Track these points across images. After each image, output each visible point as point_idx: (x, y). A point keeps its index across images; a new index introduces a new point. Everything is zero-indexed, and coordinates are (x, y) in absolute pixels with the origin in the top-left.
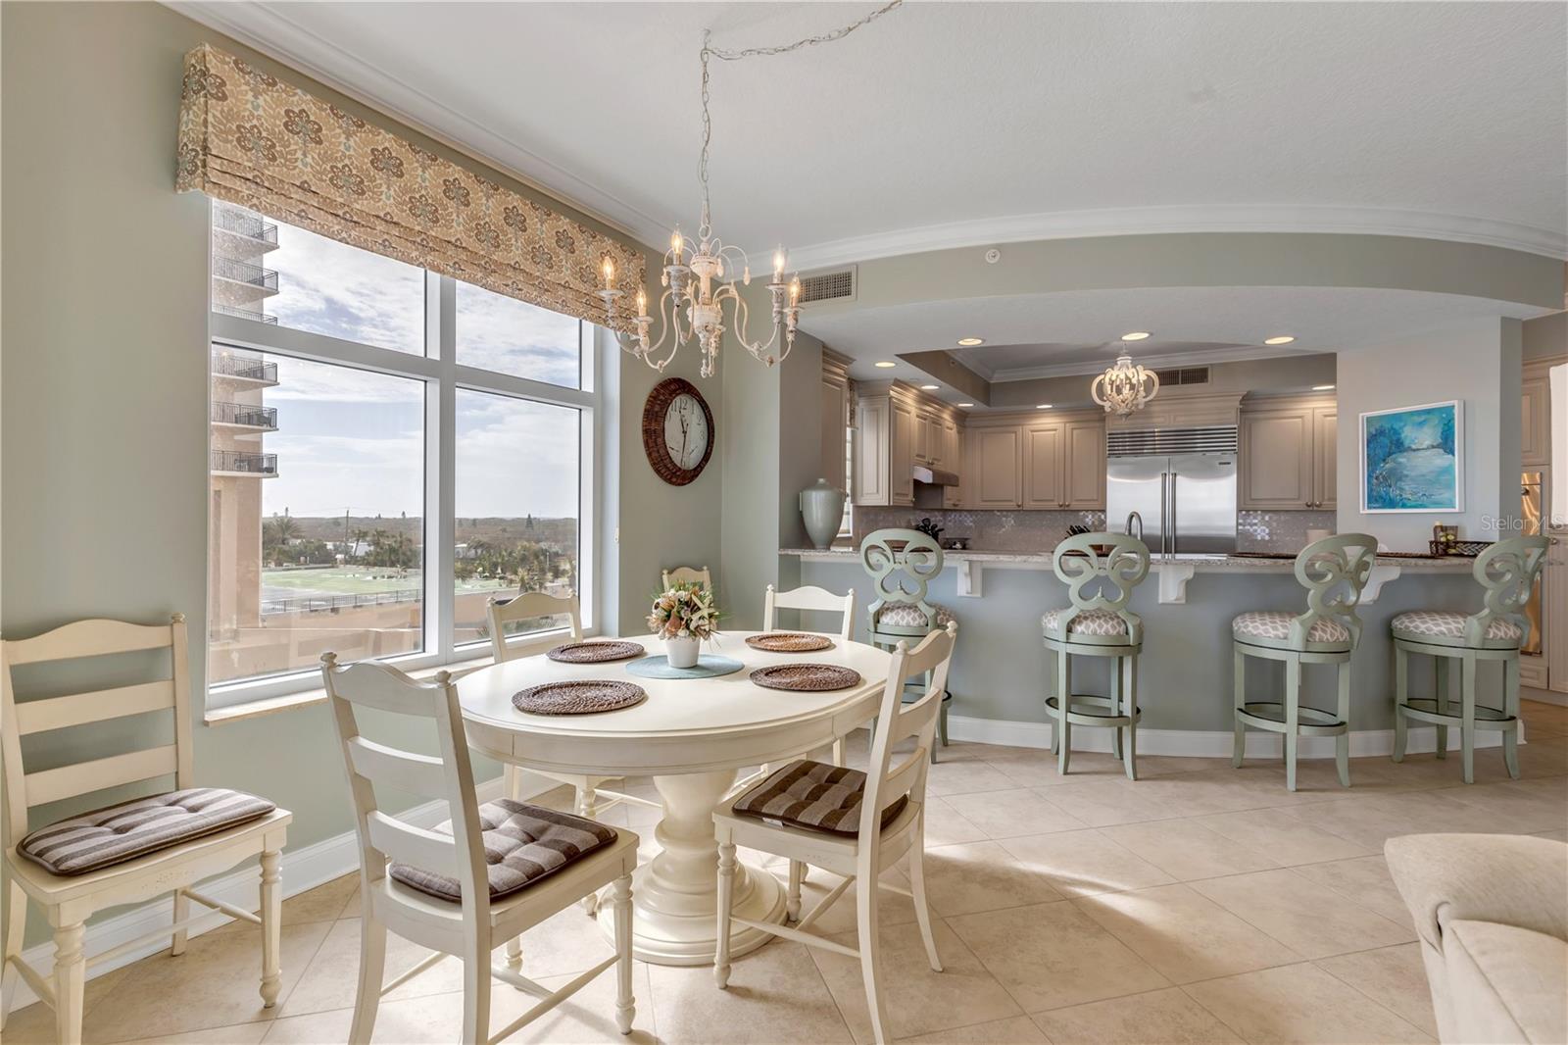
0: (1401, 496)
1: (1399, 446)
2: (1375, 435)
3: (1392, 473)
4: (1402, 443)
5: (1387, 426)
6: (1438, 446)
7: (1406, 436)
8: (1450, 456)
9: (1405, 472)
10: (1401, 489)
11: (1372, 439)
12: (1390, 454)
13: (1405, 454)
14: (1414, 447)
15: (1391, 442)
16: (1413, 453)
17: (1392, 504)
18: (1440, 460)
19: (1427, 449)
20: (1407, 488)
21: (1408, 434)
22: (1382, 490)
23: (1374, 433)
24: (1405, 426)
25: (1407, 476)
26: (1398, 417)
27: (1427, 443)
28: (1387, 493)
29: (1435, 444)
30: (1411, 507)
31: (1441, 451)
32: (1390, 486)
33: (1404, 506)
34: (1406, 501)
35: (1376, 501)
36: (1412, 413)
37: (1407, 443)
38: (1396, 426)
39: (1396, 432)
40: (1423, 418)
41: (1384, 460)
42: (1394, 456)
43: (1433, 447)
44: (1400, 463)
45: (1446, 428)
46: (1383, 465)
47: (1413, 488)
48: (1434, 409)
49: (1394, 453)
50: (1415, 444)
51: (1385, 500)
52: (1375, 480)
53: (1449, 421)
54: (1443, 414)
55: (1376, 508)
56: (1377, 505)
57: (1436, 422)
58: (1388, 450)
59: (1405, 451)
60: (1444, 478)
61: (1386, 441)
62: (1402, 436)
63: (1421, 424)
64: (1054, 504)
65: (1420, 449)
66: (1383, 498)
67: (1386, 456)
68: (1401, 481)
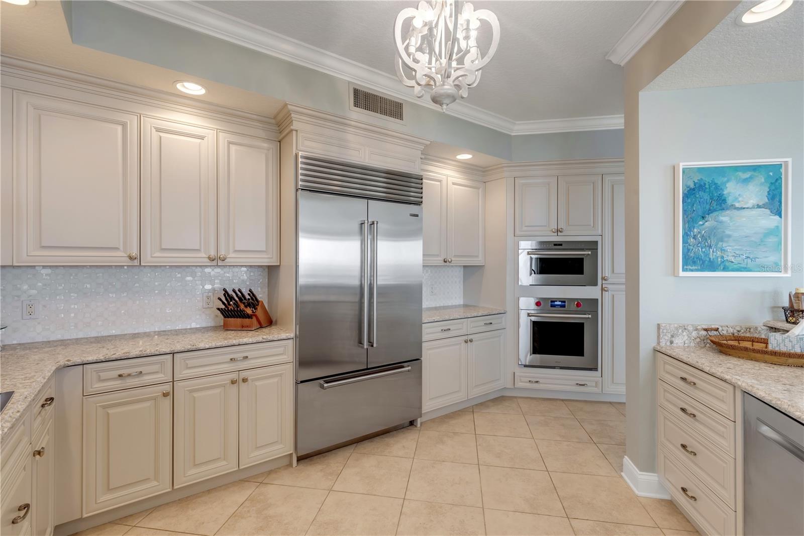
0: (722, 257)
1: (720, 203)
2: (694, 189)
3: (713, 231)
4: (724, 201)
5: (707, 180)
6: (764, 206)
7: (729, 193)
8: (777, 217)
9: (728, 232)
10: (722, 250)
11: (690, 194)
12: (710, 211)
13: (728, 212)
14: (737, 205)
15: (712, 199)
16: (736, 212)
17: (712, 266)
19: (753, 207)
20: (729, 249)
21: (732, 190)
22: (700, 251)
23: (692, 186)
24: (728, 181)
25: (729, 236)
26: (721, 171)
27: (752, 202)
28: (707, 255)
29: (760, 204)
30: (733, 270)
31: (768, 211)
32: (710, 247)
33: (725, 269)
34: (727, 264)
35: (694, 263)
36: (737, 169)
37: (730, 201)
38: (719, 181)
39: (717, 187)
40: (747, 175)
41: (703, 218)
42: (715, 214)
43: (759, 207)
44: (721, 222)
45: (773, 188)
46: (701, 223)
47: (736, 249)
48: (760, 166)
49: (715, 210)
50: (739, 202)
51: (703, 262)
52: (692, 240)
53: (777, 180)
54: (771, 174)
55: (692, 271)
56: (694, 268)
57: (763, 180)
58: (708, 207)
59: (727, 209)
60: (772, 240)
61: (706, 196)
62: (725, 193)
63: (746, 181)
64: (201, 257)
65: (744, 208)
66: (701, 260)
67: (704, 214)
68: (722, 241)
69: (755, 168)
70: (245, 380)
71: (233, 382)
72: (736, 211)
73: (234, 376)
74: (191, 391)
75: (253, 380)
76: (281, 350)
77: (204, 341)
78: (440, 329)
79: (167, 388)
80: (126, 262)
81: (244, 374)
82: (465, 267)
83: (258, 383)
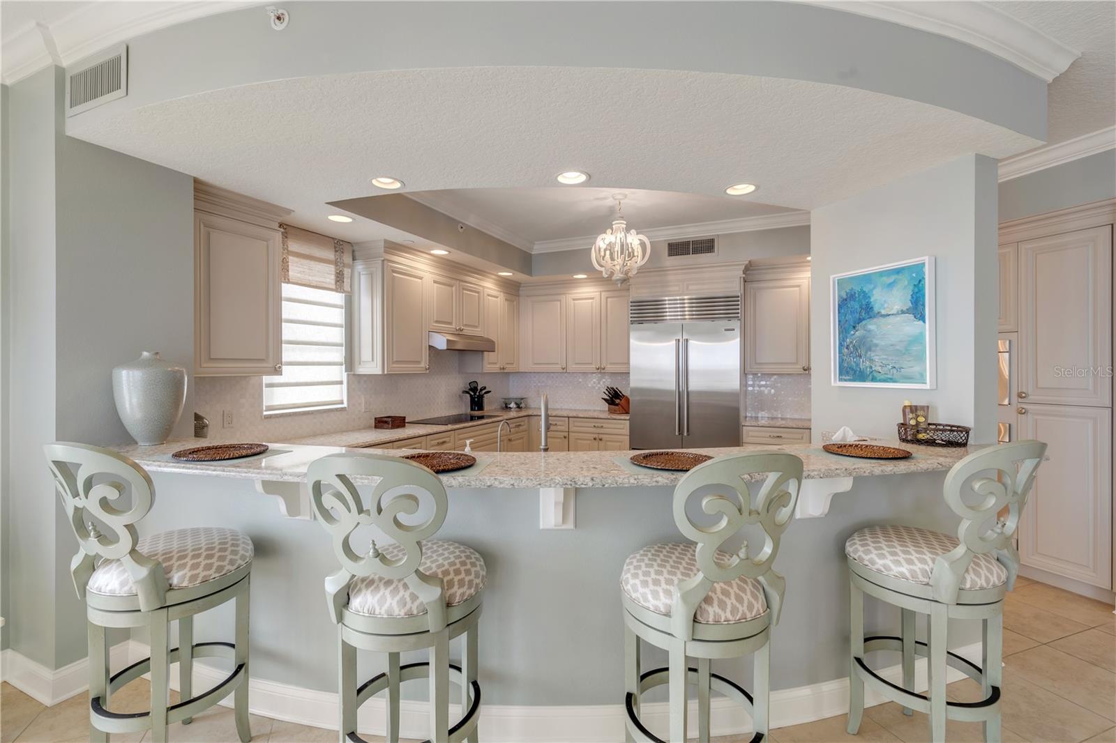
0: (871, 367)
1: (868, 311)
2: (846, 300)
3: (862, 341)
4: (872, 309)
5: (857, 289)
6: (907, 311)
7: (876, 301)
8: (921, 322)
9: (875, 341)
10: (871, 360)
11: (843, 304)
12: (860, 320)
13: (875, 320)
14: (883, 312)
15: (861, 307)
16: (882, 320)
17: (862, 377)
18: (910, 327)
19: (898, 314)
20: (876, 358)
21: (878, 297)
22: (852, 361)
23: (845, 297)
24: (874, 288)
25: (876, 345)
26: (867, 278)
27: (897, 308)
28: (858, 365)
29: (904, 309)
30: (881, 381)
31: (911, 316)
32: (861, 357)
33: (874, 380)
34: (875, 374)
35: (848, 373)
36: (882, 274)
37: (876, 309)
38: (867, 288)
39: (866, 296)
40: (893, 278)
41: (854, 327)
42: (864, 322)
43: (903, 312)
44: (869, 331)
45: (916, 290)
46: (852, 332)
47: (884, 359)
48: (903, 269)
49: (864, 319)
50: (884, 309)
51: (855, 372)
52: (846, 350)
53: (920, 281)
54: (914, 275)
55: (846, 380)
56: (847, 378)
57: (906, 283)
58: (858, 316)
59: (875, 317)
60: (915, 348)
61: (857, 306)
62: (872, 300)
63: (891, 286)
64: (592, 367)
65: (889, 315)
66: (853, 369)
67: (855, 323)
68: (870, 350)
69: (898, 271)
70: (601, 440)
71: (595, 439)
72: (882, 318)
73: (596, 436)
74: (577, 439)
76: (622, 426)
78: (768, 434)
79: (566, 434)
80: (561, 371)
81: (601, 436)
83: (609, 443)
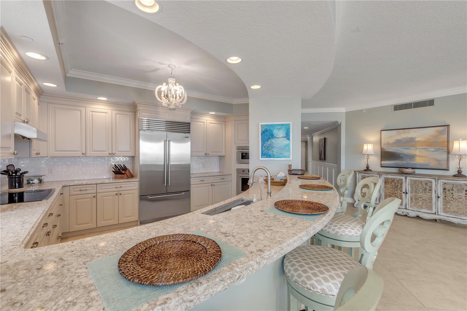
0: (273, 153)
1: (272, 136)
2: (264, 131)
3: (270, 145)
4: (273, 135)
5: (268, 128)
6: (285, 137)
7: (275, 133)
8: (288, 141)
9: (274, 145)
10: (273, 151)
11: (263, 133)
12: (269, 139)
13: (274, 139)
14: (277, 137)
15: (270, 134)
17: (270, 156)
18: (286, 142)
20: (275, 151)
21: (275, 132)
22: (266, 152)
23: (264, 130)
24: (274, 129)
25: (275, 147)
26: (272, 126)
27: (281, 136)
28: (268, 153)
30: (276, 158)
31: (286, 139)
32: (269, 150)
33: (274, 157)
34: (274, 155)
35: (265, 155)
36: (277, 125)
37: (275, 135)
38: (272, 129)
39: (271, 131)
40: (280, 127)
41: (267, 141)
42: (271, 139)
43: (283, 137)
44: (272, 142)
45: (287, 131)
46: (267, 142)
47: (277, 151)
48: (283, 124)
49: (270, 138)
50: (277, 136)
51: (267, 155)
52: (264, 148)
53: (288, 129)
54: (287, 127)
55: (264, 158)
56: (265, 157)
57: (284, 129)
58: (268, 137)
59: (274, 138)
60: (287, 148)
61: (268, 134)
62: (273, 133)
63: (279, 129)
64: (106, 153)
65: (279, 138)
66: (266, 154)
67: (267, 139)
68: (273, 148)
69: (282, 125)
70: (120, 194)
71: (117, 194)
72: (276, 139)
73: (117, 193)
74: (102, 197)
75: (123, 194)
76: (133, 185)
77: (107, 181)
78: (199, 180)
79: (95, 195)
80: (81, 155)
81: (120, 192)
82: (219, 156)
83: (125, 195)
